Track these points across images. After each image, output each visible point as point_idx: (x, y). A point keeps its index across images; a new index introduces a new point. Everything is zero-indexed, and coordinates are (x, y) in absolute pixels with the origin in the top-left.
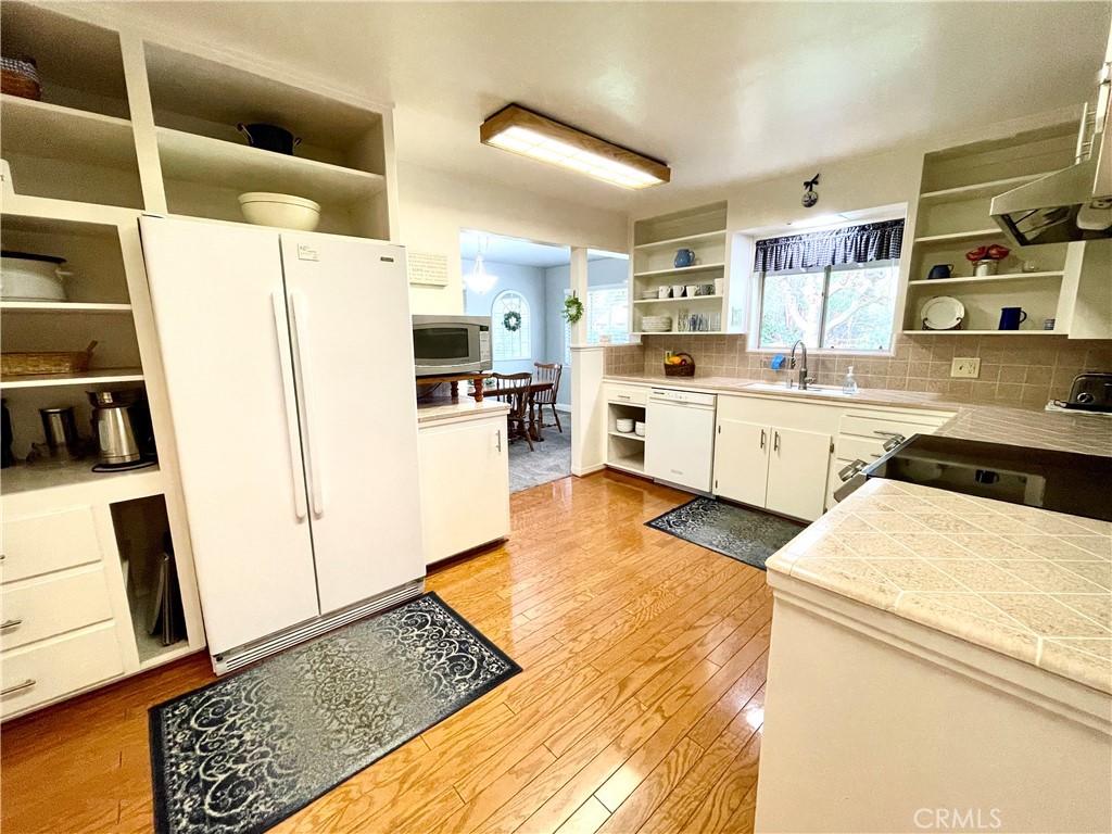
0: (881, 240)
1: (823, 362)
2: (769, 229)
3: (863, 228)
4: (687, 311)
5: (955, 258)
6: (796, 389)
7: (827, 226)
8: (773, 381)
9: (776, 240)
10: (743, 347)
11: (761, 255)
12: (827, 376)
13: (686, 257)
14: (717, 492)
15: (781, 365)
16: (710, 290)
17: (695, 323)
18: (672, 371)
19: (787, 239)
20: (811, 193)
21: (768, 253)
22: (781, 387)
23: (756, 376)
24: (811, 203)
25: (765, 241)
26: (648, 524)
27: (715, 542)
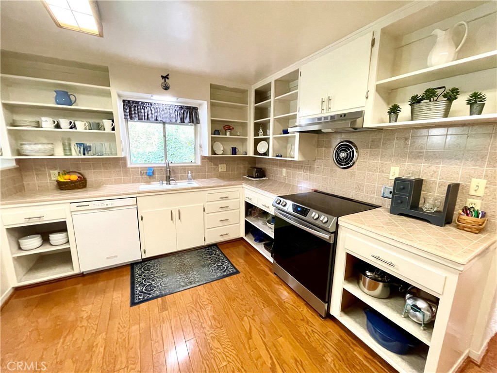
0: (190, 114)
1: (173, 170)
2: (133, 95)
3: (181, 107)
4: (69, 139)
6: (165, 186)
7: (166, 101)
8: (148, 183)
9: (137, 102)
10: (125, 165)
11: (128, 109)
12: (175, 176)
15: (150, 174)
16: (99, 127)
17: (86, 149)
18: (62, 186)
19: (143, 103)
20: (166, 82)
21: (132, 109)
22: (156, 186)
23: (136, 181)
24: (166, 88)
25: (129, 101)
26: (133, 303)
27: (183, 284)
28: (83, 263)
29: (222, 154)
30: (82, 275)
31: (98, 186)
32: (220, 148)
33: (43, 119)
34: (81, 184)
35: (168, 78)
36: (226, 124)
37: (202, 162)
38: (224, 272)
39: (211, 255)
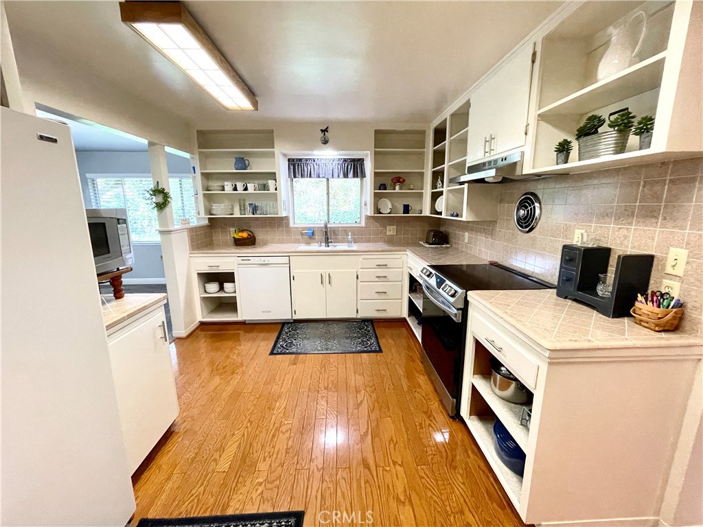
0: (354, 167)
1: (334, 232)
2: (296, 154)
3: (345, 160)
4: (244, 200)
5: (388, 181)
6: (323, 248)
7: (329, 155)
8: (308, 243)
9: (300, 160)
10: (287, 225)
11: (292, 167)
12: (336, 239)
13: (242, 162)
14: (295, 317)
15: (310, 235)
16: (265, 187)
17: (255, 209)
18: (239, 243)
19: (307, 160)
20: (325, 135)
21: (297, 167)
22: (314, 247)
23: (297, 241)
24: (325, 142)
25: (293, 159)
26: (272, 353)
27: (319, 348)
28: (245, 313)
29: (389, 213)
30: (243, 323)
31: (265, 243)
32: (386, 206)
33: (226, 183)
34: (250, 242)
35: (327, 131)
36: (397, 175)
37: (366, 223)
38: (366, 347)
39: (360, 329)
